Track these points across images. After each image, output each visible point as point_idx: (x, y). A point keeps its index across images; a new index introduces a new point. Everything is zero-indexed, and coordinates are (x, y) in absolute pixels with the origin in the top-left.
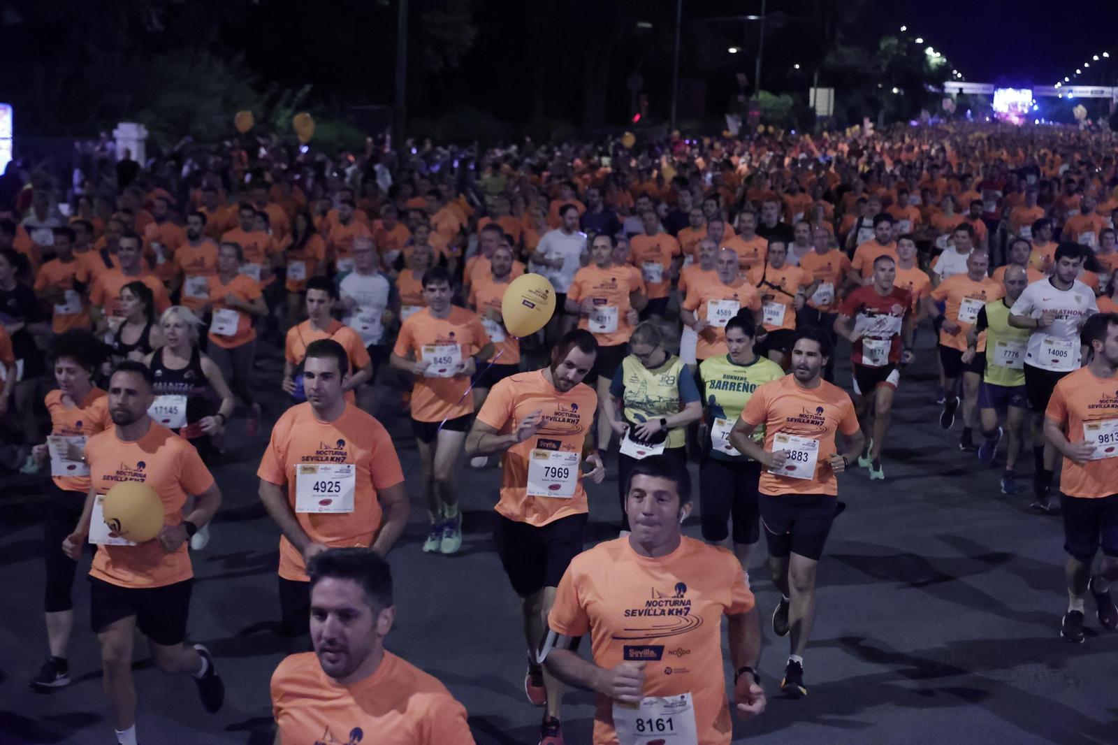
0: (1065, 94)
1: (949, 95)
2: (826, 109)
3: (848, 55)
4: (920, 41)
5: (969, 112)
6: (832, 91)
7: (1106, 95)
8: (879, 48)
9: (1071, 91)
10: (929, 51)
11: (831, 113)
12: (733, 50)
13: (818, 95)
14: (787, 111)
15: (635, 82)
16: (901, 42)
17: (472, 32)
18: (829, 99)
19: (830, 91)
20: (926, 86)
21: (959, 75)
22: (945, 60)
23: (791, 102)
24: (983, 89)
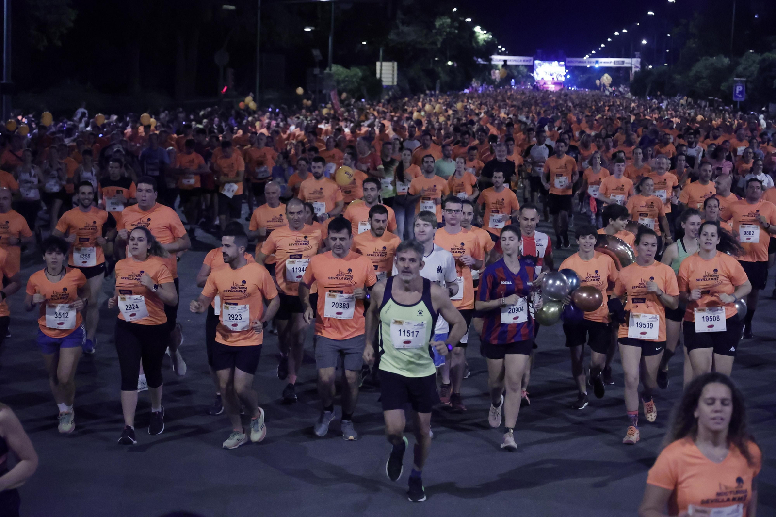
0: (593, 65)
1: (495, 67)
2: (391, 80)
3: (408, 33)
4: (469, 20)
5: (513, 80)
6: (396, 63)
7: (625, 65)
8: (434, 26)
9: (597, 62)
10: (477, 29)
11: (395, 83)
12: (308, 29)
13: (383, 68)
14: (357, 82)
15: (221, 58)
16: (453, 21)
17: (73, 15)
18: (393, 71)
19: (393, 64)
20: (475, 58)
21: (503, 49)
22: (491, 37)
23: (360, 74)
24: (524, 61)
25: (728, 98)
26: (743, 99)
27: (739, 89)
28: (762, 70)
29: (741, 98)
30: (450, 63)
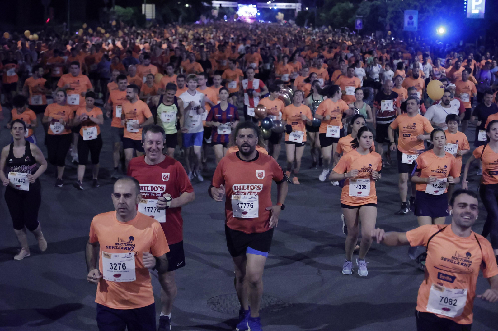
0: (273, 7)
1: (215, 8)
2: (151, 15)
5: (225, 16)
6: (154, 6)
7: (293, 8)
9: (276, 5)
11: (154, 17)
13: (146, 8)
14: (130, 16)
15: (46, 1)
18: (153, 10)
20: (203, 3)
23: (132, 12)
24: (232, 4)
25: (352, 27)
26: (361, 28)
27: (359, 22)
28: (372, 12)
29: (360, 28)
30: (187, 5)
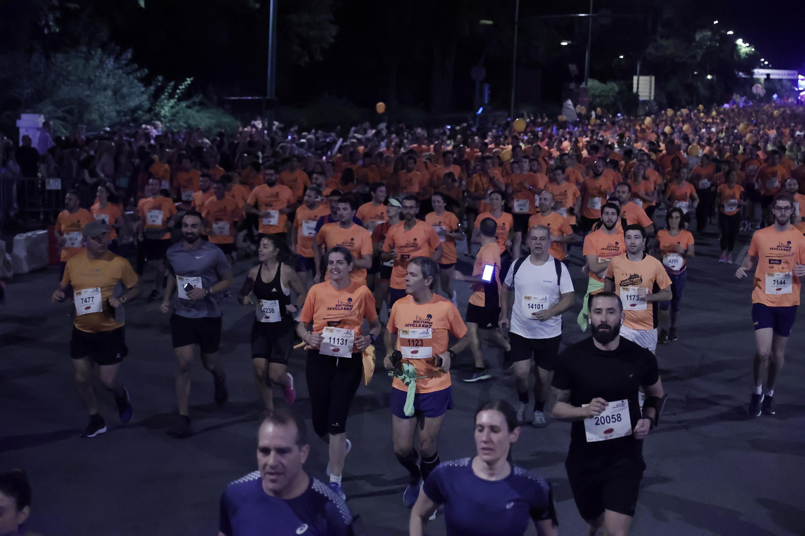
1: (758, 80)
2: (648, 94)
3: (668, 46)
4: (731, 33)
5: (775, 96)
6: (653, 78)
8: (695, 39)
10: (740, 42)
11: (652, 98)
12: (564, 44)
13: (640, 82)
14: (613, 96)
15: (478, 73)
16: (714, 34)
17: (334, 30)
18: (651, 86)
19: (651, 78)
20: (736, 72)
21: (766, 63)
22: (753, 50)
23: (617, 89)
24: (788, 75)
30: (709, 77)
